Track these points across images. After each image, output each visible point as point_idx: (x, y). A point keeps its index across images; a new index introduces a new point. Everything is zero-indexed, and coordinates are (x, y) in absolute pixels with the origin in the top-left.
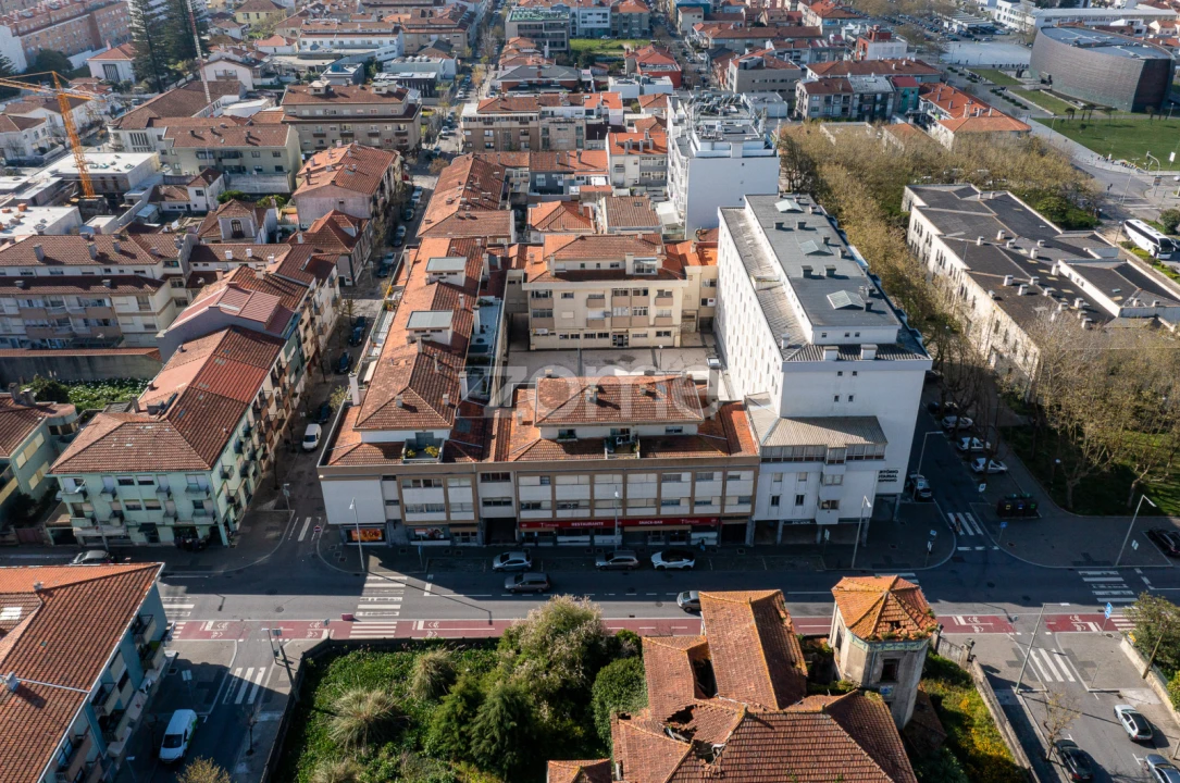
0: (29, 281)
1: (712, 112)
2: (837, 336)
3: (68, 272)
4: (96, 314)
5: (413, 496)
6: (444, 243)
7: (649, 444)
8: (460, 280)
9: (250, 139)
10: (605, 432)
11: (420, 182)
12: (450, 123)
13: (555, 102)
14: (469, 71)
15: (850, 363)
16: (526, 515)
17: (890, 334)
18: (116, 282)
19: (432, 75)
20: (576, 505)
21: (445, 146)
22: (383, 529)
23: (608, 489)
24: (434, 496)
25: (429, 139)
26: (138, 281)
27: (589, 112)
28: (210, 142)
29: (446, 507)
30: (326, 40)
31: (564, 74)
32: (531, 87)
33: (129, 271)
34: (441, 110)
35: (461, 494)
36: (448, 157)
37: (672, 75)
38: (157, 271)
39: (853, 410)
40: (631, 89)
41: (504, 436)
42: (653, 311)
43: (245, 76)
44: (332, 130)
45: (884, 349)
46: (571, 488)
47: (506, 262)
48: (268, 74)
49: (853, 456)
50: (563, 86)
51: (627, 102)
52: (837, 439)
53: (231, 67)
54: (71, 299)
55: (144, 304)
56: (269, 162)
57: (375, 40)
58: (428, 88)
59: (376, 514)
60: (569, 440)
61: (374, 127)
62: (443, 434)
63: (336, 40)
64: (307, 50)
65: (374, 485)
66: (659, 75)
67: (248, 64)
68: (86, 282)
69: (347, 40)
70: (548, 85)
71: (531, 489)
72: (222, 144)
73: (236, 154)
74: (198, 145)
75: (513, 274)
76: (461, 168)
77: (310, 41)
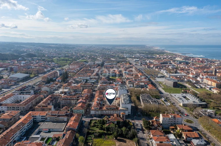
0: (65, 99)
1: (122, 87)
2: (125, 102)
3: (68, 98)
4: (70, 102)
5: (97, 112)
6: (98, 97)
7: (112, 109)
8: (99, 99)
9: (78, 88)
10: (109, 108)
11: (94, 93)
12: (96, 87)
13: (107, 85)
14: (98, 81)
15: (126, 104)
16: (104, 114)
17: (129, 102)
18: (72, 99)
19: (94, 82)
20: (107, 113)
21: (96, 89)
22: (94, 115)
23: (110, 112)
24: (98, 112)
25: (94, 89)
26: (74, 99)
27: (111, 86)
28: (74, 89)
29: (99, 113)
30: (81, 77)
31: (109, 82)
32: (105, 83)
33: (73, 99)
34: (95, 85)
35: (100, 112)
36: (97, 90)
37: (121, 82)
38: (75, 99)
39: (126, 107)
40: (116, 83)
41: (103, 109)
42: (115, 103)
43: (74, 81)
44: (85, 88)
45: (128, 103)
46: (107, 112)
47: (103, 99)
48: (76, 81)
49: (126, 110)
50: (109, 83)
51: (116, 85)
52: (125, 109)
53: (72, 81)
54: (68, 101)
55: (74, 101)
56: (79, 90)
57: (87, 77)
58: (94, 83)
59: (94, 113)
60: (107, 109)
61: (89, 87)
62: (99, 108)
63: (83, 77)
64: (79, 78)
65: (94, 111)
66: (119, 82)
67: (74, 80)
68: (70, 99)
69: (84, 77)
70: (107, 83)
71: (104, 112)
72: (75, 89)
73: (76, 90)
74: (73, 89)
75: (103, 100)
76: (98, 91)
77: (80, 77)
